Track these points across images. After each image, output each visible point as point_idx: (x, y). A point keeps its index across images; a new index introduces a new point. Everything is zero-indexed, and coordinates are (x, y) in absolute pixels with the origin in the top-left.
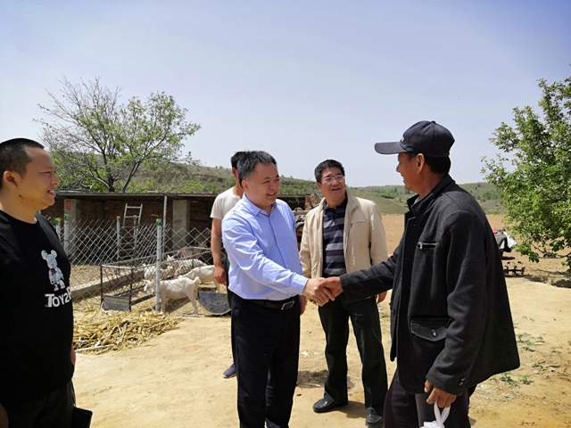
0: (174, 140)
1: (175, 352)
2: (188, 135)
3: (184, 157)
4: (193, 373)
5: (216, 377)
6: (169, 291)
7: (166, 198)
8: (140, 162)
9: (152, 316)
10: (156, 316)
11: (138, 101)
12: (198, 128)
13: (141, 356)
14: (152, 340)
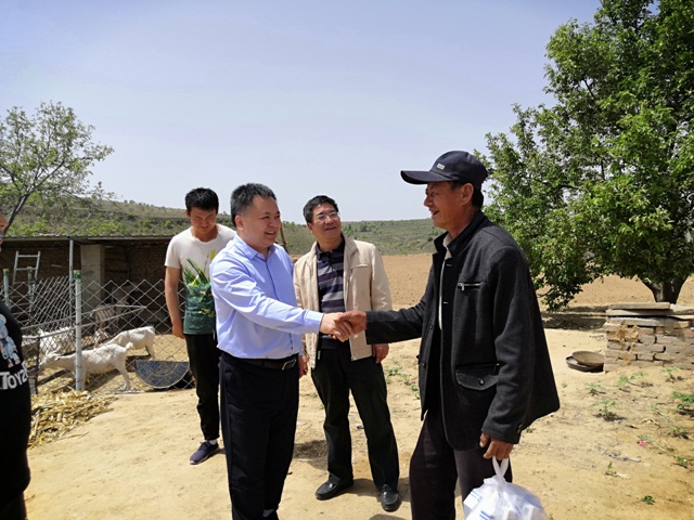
0: (77, 167)
1: (116, 440)
2: (96, 160)
3: (91, 188)
4: (148, 463)
5: (180, 464)
6: (92, 364)
7: (71, 242)
8: (27, 196)
9: (73, 397)
10: (78, 398)
11: (23, 113)
12: (110, 151)
13: (68, 451)
14: (78, 428)
